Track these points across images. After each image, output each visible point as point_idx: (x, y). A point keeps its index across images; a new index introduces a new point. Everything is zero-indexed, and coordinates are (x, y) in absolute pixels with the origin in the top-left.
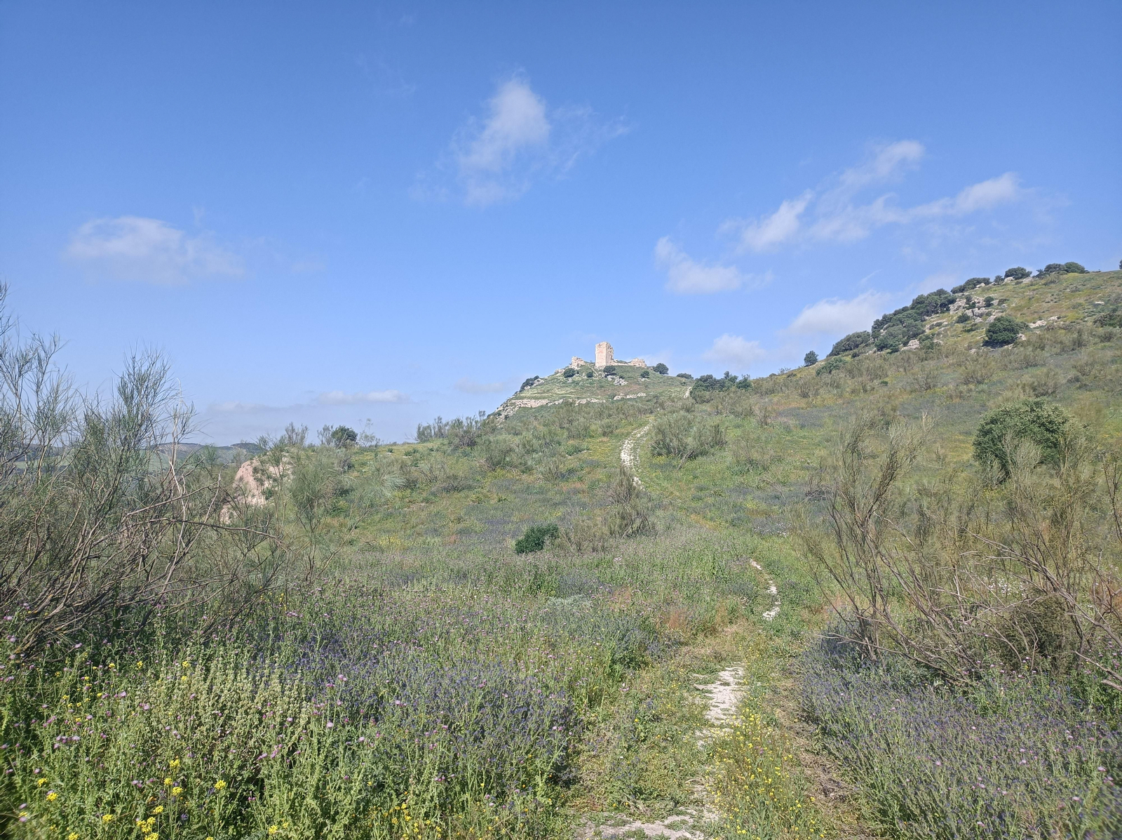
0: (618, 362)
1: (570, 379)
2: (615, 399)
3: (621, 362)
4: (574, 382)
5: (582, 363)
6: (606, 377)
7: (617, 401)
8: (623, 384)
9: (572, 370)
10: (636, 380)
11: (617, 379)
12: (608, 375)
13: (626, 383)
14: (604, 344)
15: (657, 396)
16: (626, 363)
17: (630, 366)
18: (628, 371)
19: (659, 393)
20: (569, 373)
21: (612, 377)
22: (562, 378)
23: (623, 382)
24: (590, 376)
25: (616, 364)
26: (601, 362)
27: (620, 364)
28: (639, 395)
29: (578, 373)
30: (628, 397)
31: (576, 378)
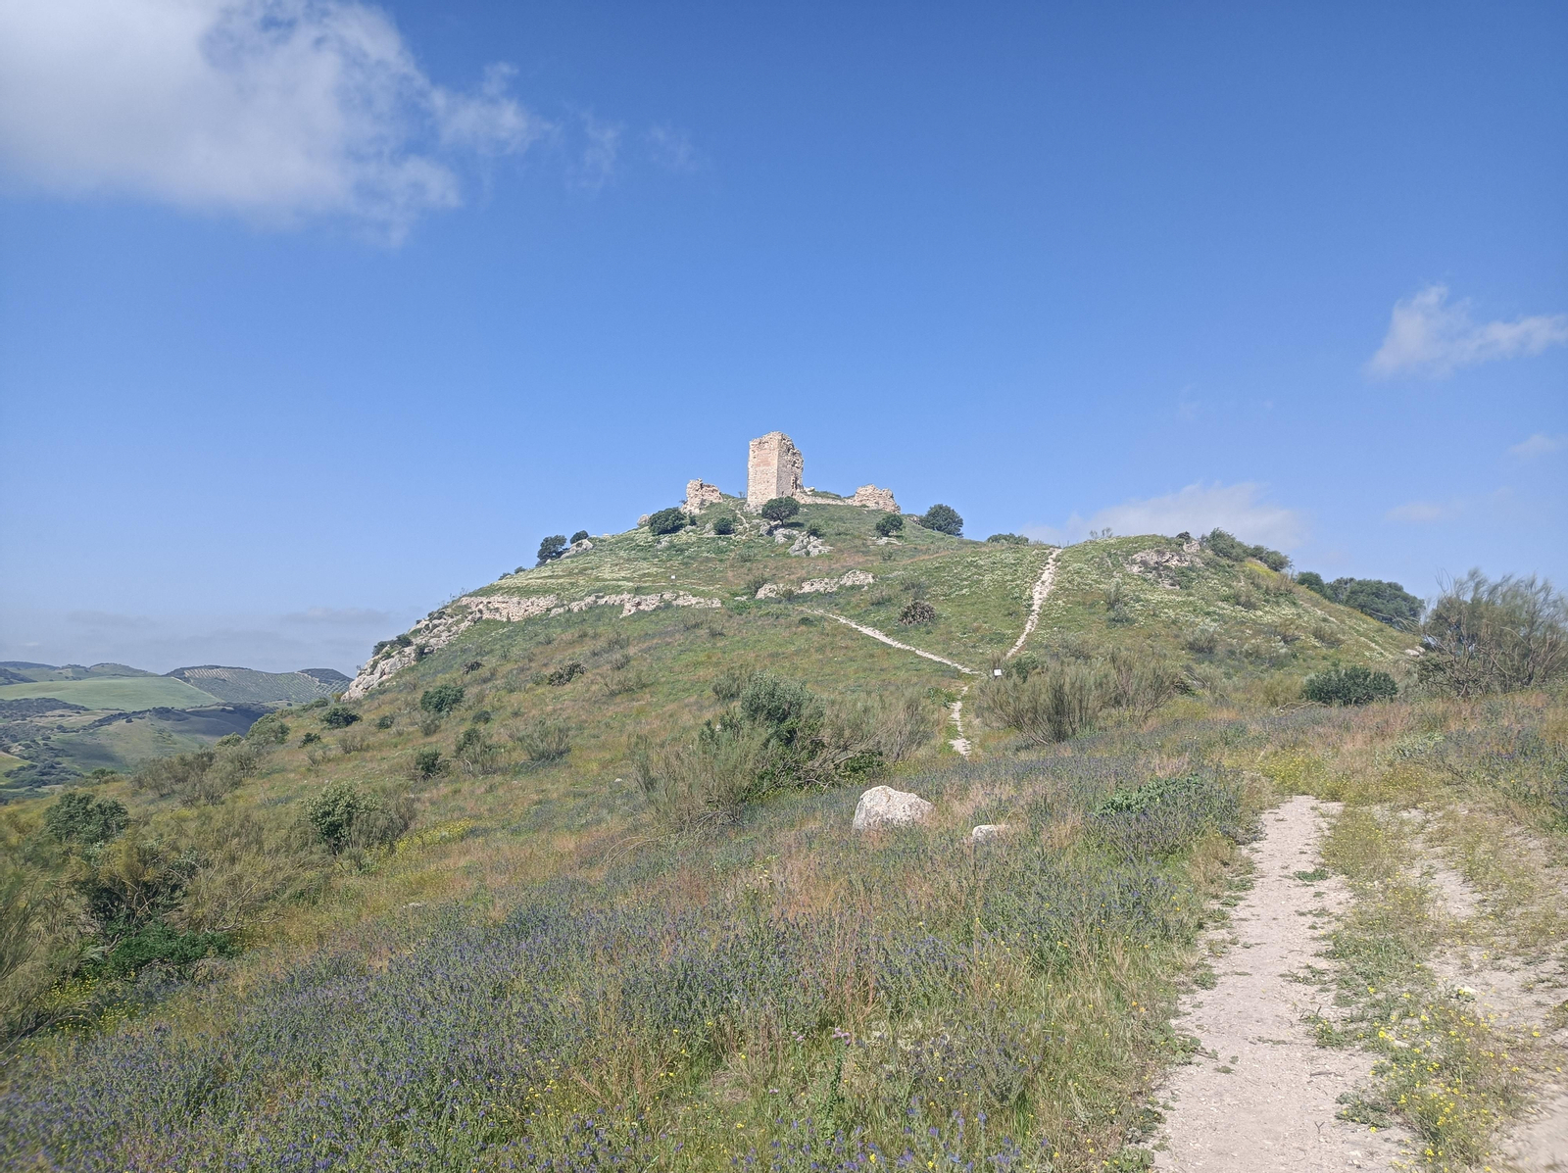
0: (815, 494)
1: (665, 540)
2: (761, 594)
3: (825, 495)
4: (672, 546)
5: (714, 498)
6: (770, 532)
7: (768, 601)
8: (814, 552)
9: (680, 517)
10: (858, 542)
11: (800, 536)
12: (776, 527)
13: (826, 549)
14: (773, 439)
15: (919, 586)
16: (838, 497)
17: (850, 508)
18: (841, 519)
19: (928, 572)
20: (668, 523)
21: (786, 531)
22: (645, 536)
23: (817, 547)
24: (724, 529)
25: (809, 500)
26: (762, 490)
27: (819, 501)
28: (848, 581)
29: (693, 523)
30: (807, 588)
31: (682, 537)
